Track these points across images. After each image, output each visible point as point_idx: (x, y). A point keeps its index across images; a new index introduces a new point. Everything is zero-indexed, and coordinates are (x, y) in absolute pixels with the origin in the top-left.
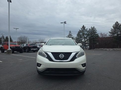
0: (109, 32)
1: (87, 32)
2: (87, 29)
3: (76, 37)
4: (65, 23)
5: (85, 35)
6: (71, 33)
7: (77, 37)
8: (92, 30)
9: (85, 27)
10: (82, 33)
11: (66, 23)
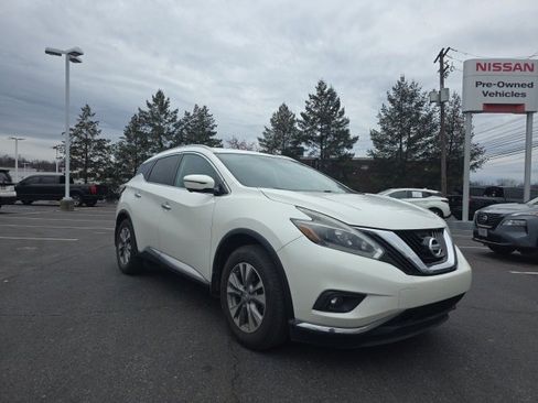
0: (260, 140)
1: (176, 126)
2: (175, 112)
3: (121, 144)
4: (74, 56)
5: (164, 139)
6: (90, 119)
7: (126, 144)
8: (196, 122)
9: (166, 99)
10: (151, 125)
11: (80, 57)
